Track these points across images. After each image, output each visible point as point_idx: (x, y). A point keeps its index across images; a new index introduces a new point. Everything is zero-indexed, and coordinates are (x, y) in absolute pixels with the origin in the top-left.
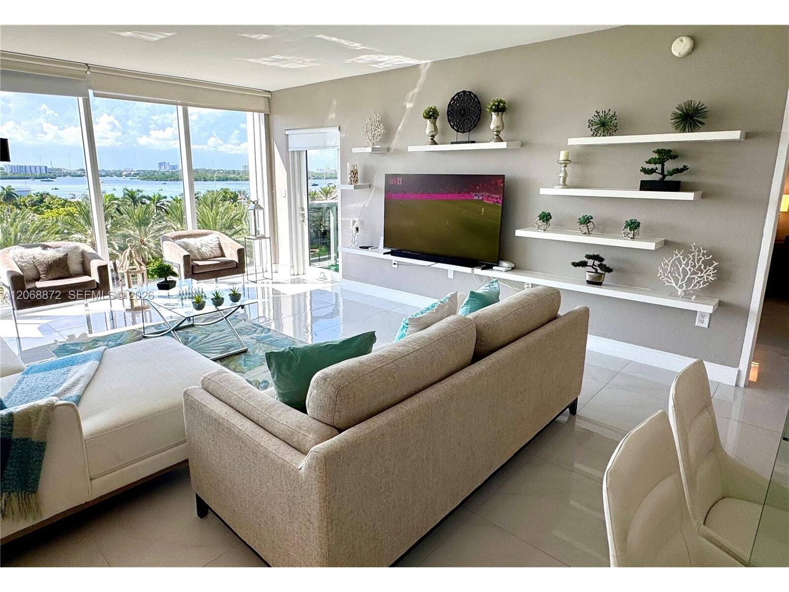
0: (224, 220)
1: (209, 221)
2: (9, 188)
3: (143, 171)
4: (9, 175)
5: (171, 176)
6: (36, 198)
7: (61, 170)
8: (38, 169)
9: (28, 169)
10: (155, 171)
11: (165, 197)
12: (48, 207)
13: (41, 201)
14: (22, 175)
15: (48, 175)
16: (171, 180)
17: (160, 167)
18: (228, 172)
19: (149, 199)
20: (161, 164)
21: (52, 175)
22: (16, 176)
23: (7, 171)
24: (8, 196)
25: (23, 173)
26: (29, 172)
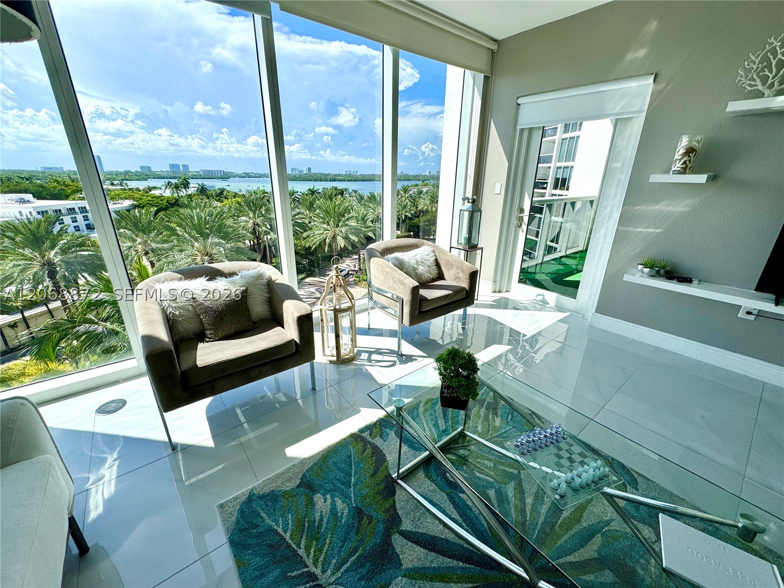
2: (203, 185)
4: (202, 177)
6: (218, 191)
7: (232, 173)
8: (219, 173)
9: (213, 173)
11: (297, 192)
12: (226, 198)
13: (221, 193)
14: (210, 176)
15: (225, 176)
16: (299, 180)
17: (292, 171)
18: (336, 175)
21: (227, 177)
22: (207, 177)
23: (202, 173)
24: (203, 190)
25: (210, 175)
26: (214, 175)
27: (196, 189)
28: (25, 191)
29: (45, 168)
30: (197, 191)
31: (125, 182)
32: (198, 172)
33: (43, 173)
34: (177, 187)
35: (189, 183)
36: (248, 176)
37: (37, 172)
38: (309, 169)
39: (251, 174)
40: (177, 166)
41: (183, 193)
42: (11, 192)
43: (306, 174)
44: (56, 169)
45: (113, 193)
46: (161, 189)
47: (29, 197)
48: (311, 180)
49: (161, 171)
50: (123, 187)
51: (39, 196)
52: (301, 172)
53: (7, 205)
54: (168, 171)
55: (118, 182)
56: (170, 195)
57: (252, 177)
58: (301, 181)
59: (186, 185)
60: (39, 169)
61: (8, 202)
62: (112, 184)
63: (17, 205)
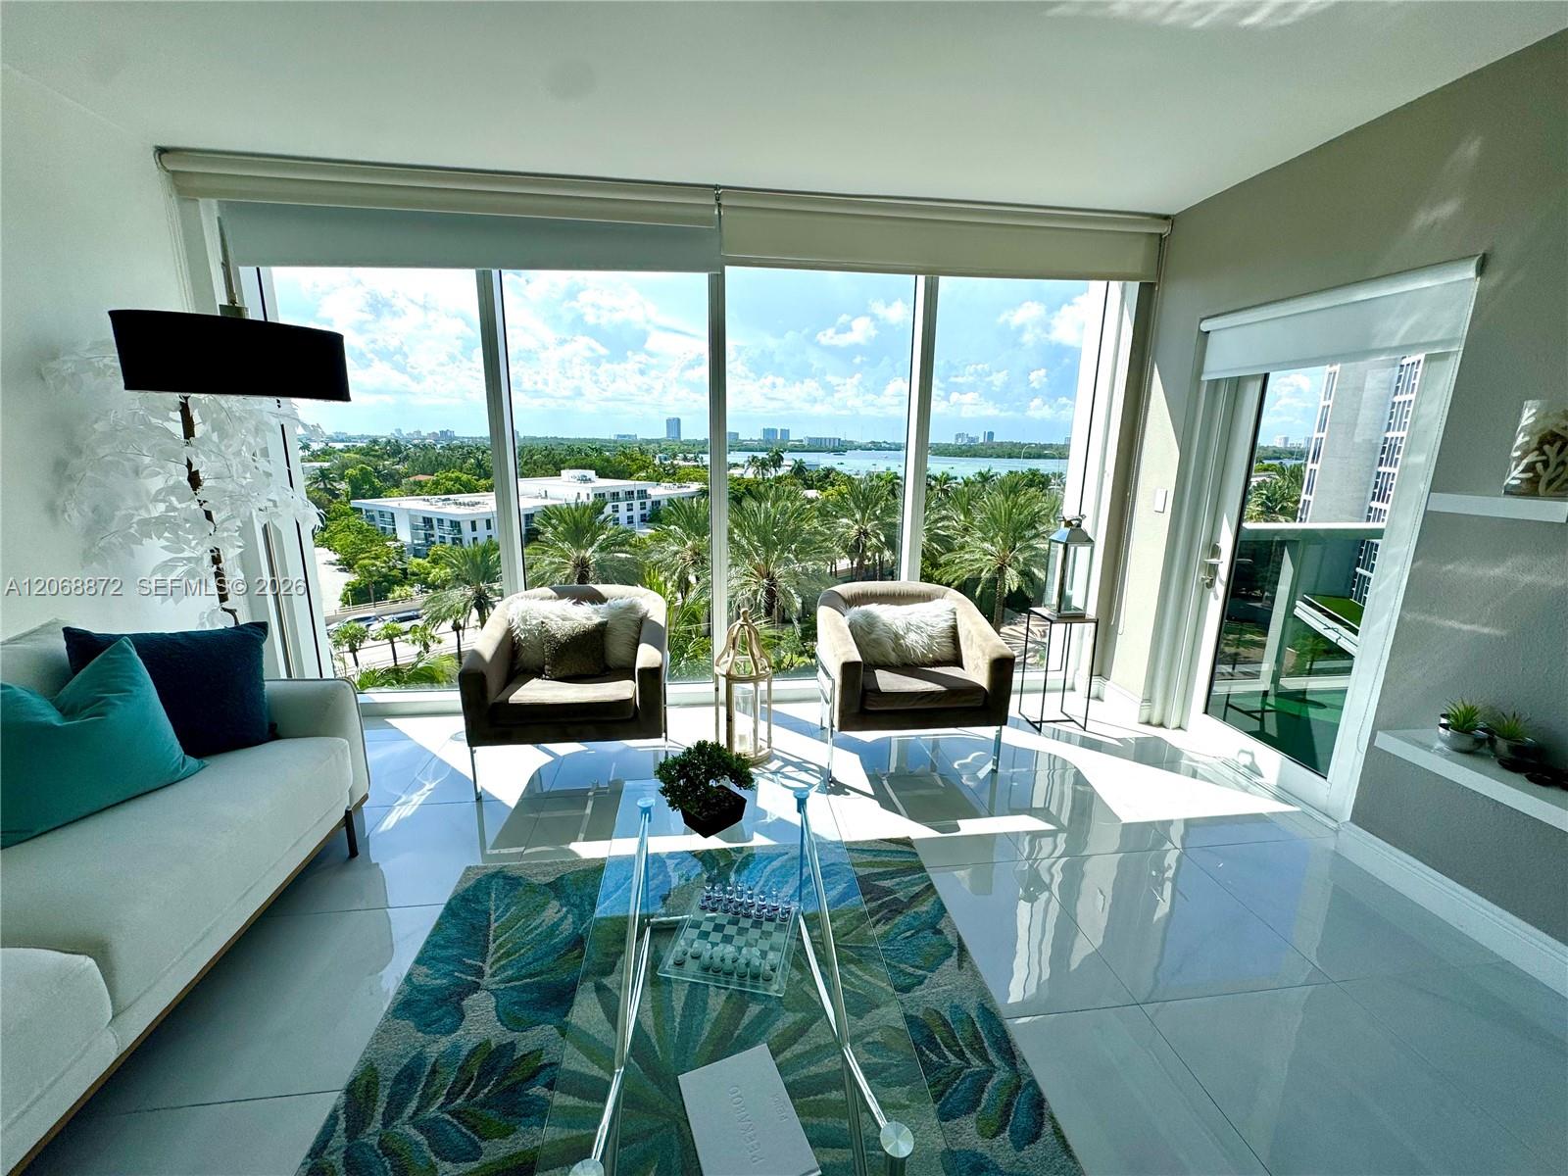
0: (1022, 516)
1: (1001, 516)
2: (801, 462)
3: (937, 444)
4: (806, 449)
5: (968, 451)
6: (822, 473)
7: (852, 442)
8: (832, 442)
10: (949, 445)
11: (956, 478)
12: (833, 485)
13: (827, 476)
15: (840, 448)
16: (967, 456)
17: (957, 439)
18: (1045, 447)
19: (936, 479)
20: (958, 436)
21: (843, 449)
22: (811, 449)
23: (805, 443)
24: (799, 470)
25: (817, 446)
26: (823, 445)
27: (790, 468)
28: (590, 467)
29: (618, 436)
30: (791, 471)
31: (700, 455)
32: (802, 441)
33: (615, 442)
34: (764, 465)
35: (782, 459)
36: (877, 447)
37: (609, 441)
38: (991, 435)
39: (883, 445)
40: (774, 431)
41: (772, 473)
42: (577, 468)
43: (982, 444)
44: (630, 436)
45: (682, 472)
46: (743, 466)
47: (591, 474)
48: (991, 456)
49: (751, 440)
50: (696, 464)
51: (601, 475)
52: (972, 440)
53: (569, 484)
54: (760, 440)
55: (692, 455)
56: (753, 476)
57: (885, 449)
58: (971, 456)
59: (777, 461)
60: (612, 438)
61: (572, 480)
62: (685, 459)
63: (578, 484)
